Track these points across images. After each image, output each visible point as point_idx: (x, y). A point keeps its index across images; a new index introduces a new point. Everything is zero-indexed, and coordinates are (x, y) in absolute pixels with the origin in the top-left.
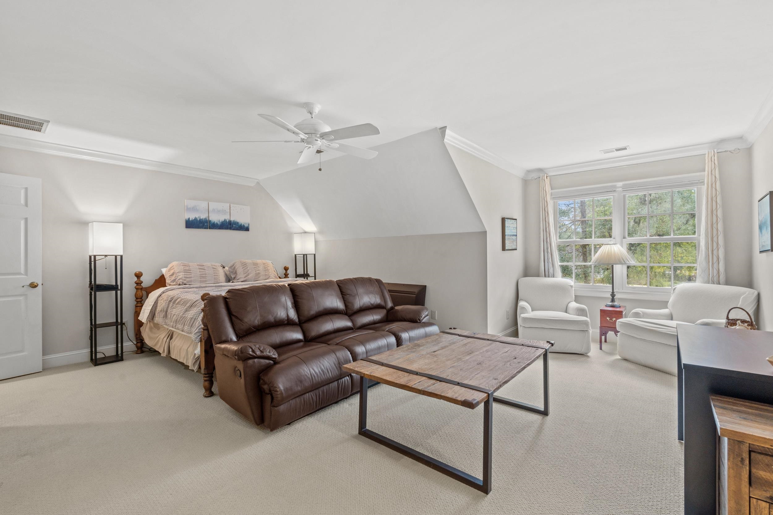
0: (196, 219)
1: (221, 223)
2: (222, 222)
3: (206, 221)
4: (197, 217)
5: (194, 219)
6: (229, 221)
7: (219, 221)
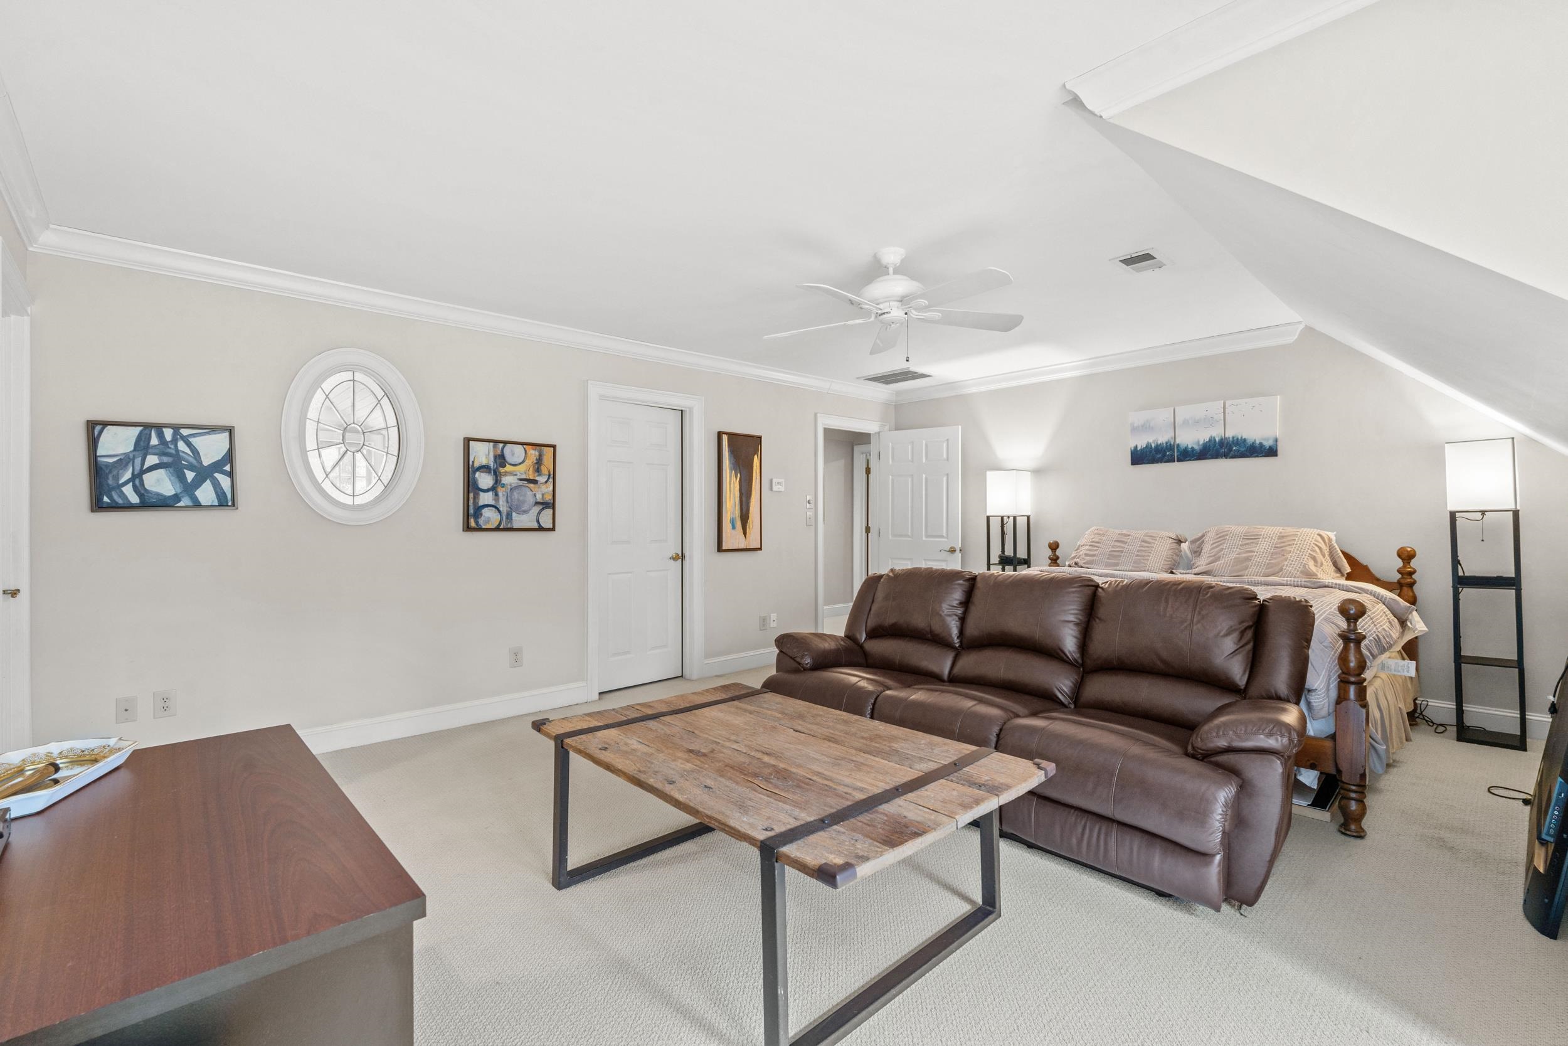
0: (1148, 446)
1: (1201, 447)
2: (1204, 444)
3: (1169, 447)
4: (1151, 441)
5: (1145, 446)
6: (1222, 439)
7: (1199, 442)
